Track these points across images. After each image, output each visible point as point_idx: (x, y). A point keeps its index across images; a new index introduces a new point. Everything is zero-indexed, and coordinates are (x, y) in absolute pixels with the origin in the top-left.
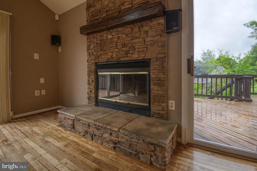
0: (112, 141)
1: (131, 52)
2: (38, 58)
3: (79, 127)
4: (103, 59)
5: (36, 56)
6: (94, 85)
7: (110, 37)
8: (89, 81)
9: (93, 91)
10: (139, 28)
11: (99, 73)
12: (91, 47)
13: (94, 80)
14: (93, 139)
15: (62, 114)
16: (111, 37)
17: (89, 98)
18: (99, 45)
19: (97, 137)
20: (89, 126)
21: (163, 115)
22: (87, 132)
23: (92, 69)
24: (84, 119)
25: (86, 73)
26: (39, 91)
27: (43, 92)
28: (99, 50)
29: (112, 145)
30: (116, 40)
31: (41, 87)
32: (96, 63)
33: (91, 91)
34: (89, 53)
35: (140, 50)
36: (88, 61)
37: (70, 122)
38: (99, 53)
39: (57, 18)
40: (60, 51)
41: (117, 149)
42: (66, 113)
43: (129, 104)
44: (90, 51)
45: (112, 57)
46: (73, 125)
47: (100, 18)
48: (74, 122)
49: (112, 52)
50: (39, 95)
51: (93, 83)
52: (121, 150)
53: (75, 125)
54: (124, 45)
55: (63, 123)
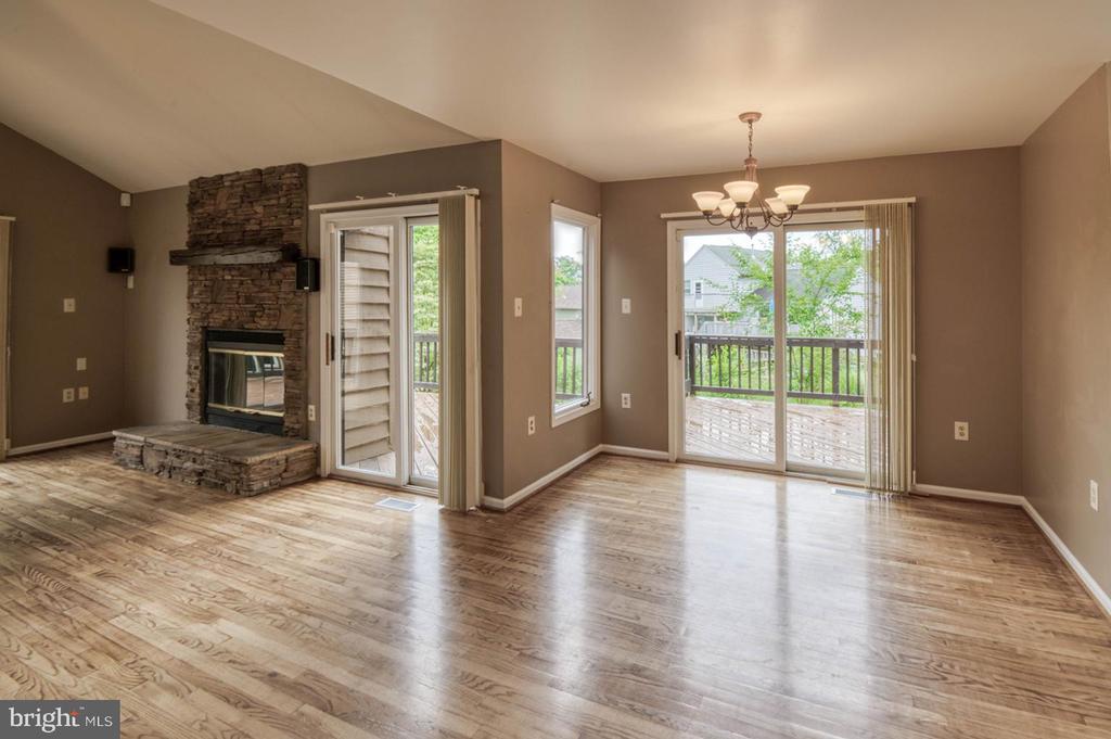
0: (194, 471)
1: (258, 314)
2: (72, 309)
3: (152, 460)
4: (217, 320)
5: (69, 305)
6: (198, 377)
7: (228, 277)
8: (189, 367)
9: (197, 390)
10: (269, 272)
11: (211, 350)
12: (195, 293)
13: (198, 364)
14: (170, 477)
15: (121, 438)
16: (230, 278)
17: (189, 407)
18: (209, 289)
19: (177, 470)
20: (167, 454)
21: (298, 430)
22: (162, 467)
23: (196, 339)
24: (160, 442)
25: (184, 348)
26: (72, 390)
27: (84, 393)
28: (209, 301)
29: (196, 479)
30: (236, 286)
31: (77, 380)
32: (204, 328)
33: (192, 390)
34: (192, 305)
35: (271, 312)
36: (188, 320)
37: (136, 452)
38: (210, 307)
39: (125, 201)
40: (131, 285)
41: (203, 483)
42: (128, 435)
43: (257, 414)
44: (193, 300)
45: (230, 320)
46: (141, 456)
47: (212, 234)
48: (142, 451)
49: (230, 309)
50: (72, 400)
51: (198, 372)
52: (208, 483)
53: (145, 457)
54: (249, 300)
55: (123, 456)
